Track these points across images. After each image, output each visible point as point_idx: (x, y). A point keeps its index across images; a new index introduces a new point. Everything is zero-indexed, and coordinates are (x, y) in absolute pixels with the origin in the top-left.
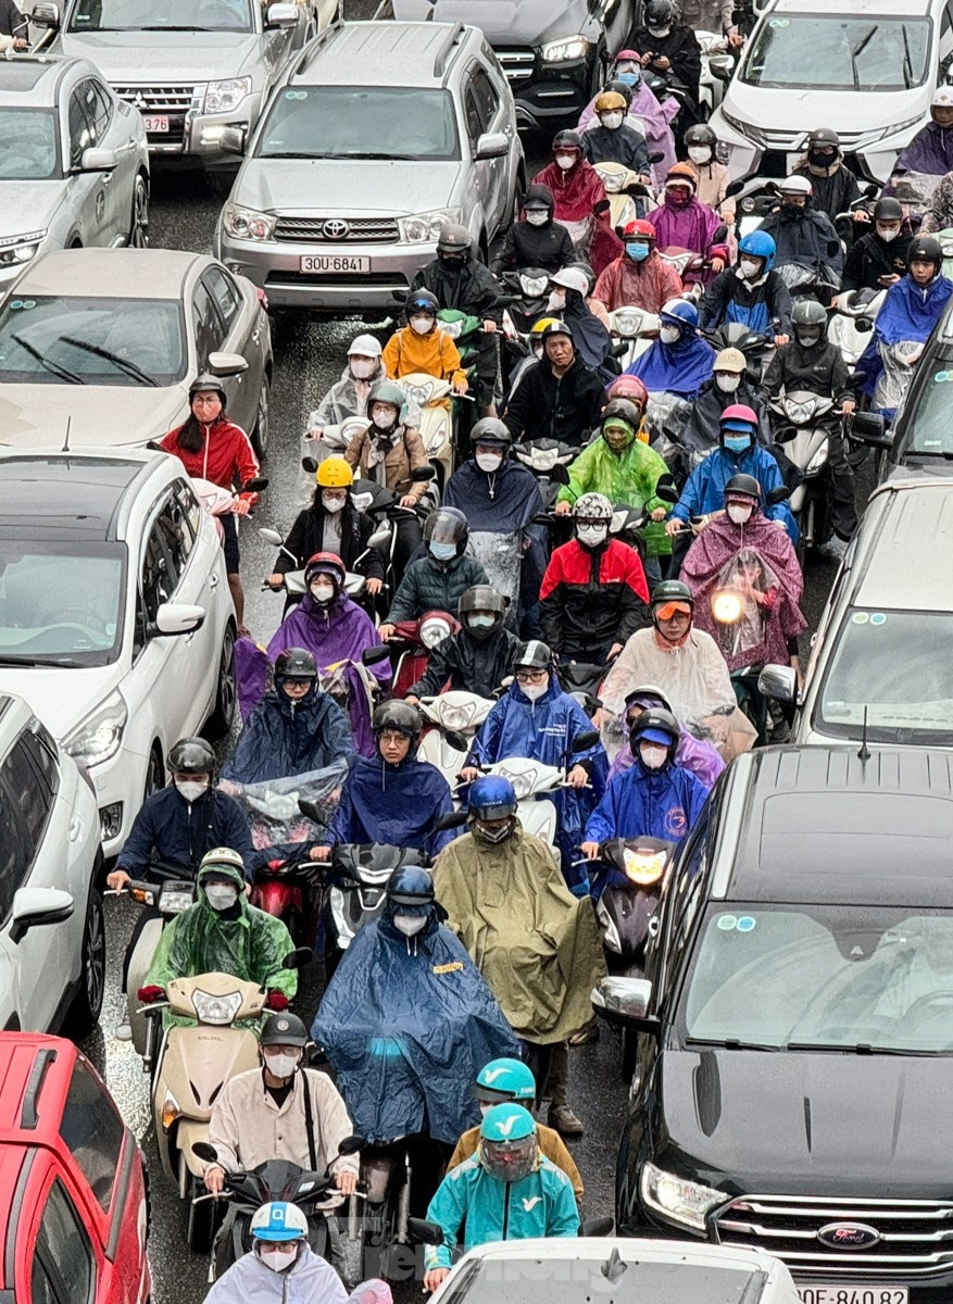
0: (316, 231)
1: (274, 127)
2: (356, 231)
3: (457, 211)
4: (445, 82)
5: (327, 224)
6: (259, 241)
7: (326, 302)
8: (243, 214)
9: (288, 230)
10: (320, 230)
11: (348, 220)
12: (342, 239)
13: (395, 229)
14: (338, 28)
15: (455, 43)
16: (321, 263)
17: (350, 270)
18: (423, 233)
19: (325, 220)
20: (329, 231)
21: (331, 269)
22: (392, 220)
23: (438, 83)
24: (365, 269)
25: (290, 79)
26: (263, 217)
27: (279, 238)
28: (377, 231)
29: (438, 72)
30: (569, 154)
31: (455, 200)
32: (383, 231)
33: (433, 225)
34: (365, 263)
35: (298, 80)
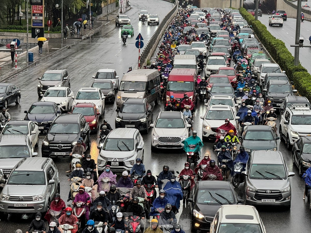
0: (17, 199)
1: (11, 179)
2: (25, 199)
3: (44, 195)
4: (43, 170)
5: (19, 198)
6: (6, 201)
7: (19, 212)
8: (4, 196)
9: (12, 199)
10: (18, 199)
11: (23, 197)
12: (22, 200)
13: (32, 199)
14: (25, 159)
15: (46, 162)
16: (18, 205)
17: (23, 206)
18: (37, 199)
19: (19, 197)
20: (20, 199)
21: (20, 206)
22: (32, 197)
23: (42, 170)
24: (26, 206)
25: (15, 169)
26: (7, 196)
27: (11, 200)
28: (29, 199)
29: (42, 169)
30: (57, 199)
31: (44, 193)
32: (30, 199)
33: (39, 197)
34: (26, 205)
35: (16, 170)
